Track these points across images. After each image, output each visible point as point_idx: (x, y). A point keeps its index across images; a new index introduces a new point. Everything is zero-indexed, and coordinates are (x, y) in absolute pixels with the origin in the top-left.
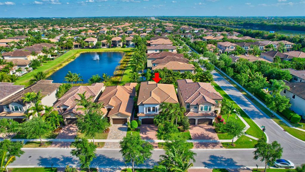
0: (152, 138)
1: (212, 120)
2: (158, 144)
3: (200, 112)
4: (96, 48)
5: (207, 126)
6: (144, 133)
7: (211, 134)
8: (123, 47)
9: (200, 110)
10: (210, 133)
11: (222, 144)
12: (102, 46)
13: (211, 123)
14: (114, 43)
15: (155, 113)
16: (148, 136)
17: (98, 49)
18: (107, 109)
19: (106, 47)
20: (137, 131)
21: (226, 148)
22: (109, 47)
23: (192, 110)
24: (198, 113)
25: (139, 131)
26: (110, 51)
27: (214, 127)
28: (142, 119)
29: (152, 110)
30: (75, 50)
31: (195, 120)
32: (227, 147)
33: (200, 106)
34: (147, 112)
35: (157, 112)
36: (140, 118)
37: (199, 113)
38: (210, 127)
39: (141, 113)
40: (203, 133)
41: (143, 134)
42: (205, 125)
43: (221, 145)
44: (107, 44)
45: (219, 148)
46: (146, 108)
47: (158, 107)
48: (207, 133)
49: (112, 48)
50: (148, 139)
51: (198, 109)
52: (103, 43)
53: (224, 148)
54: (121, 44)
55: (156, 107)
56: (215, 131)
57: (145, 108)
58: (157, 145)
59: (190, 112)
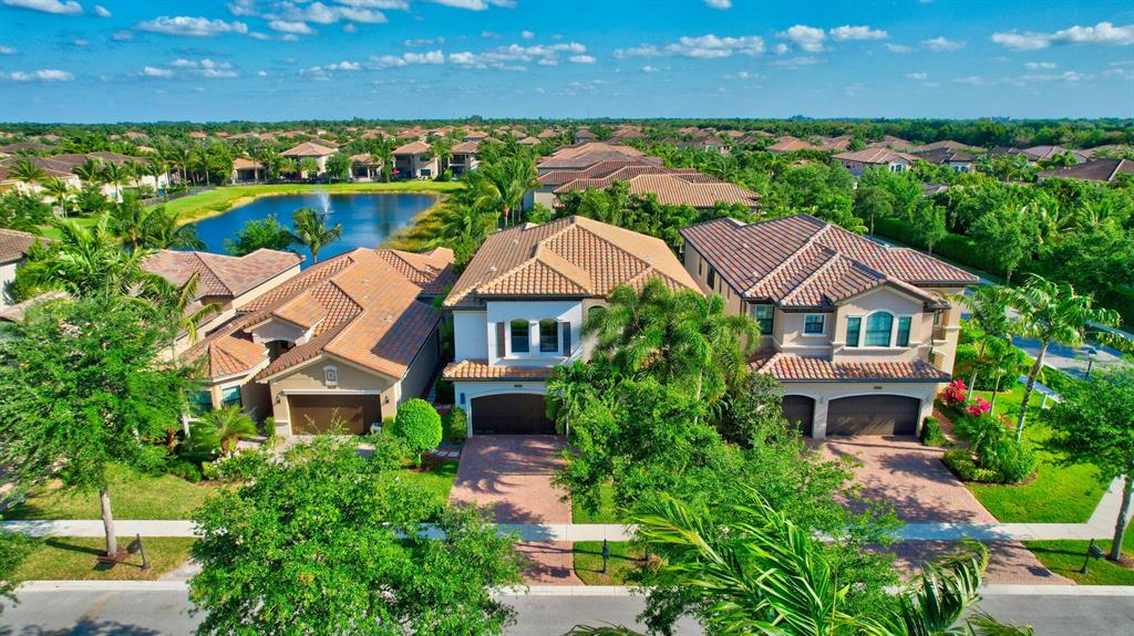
0: (535, 512)
1: (916, 404)
2: (574, 551)
3: (843, 352)
4: (327, 183)
5: (888, 443)
6: (481, 484)
7: (930, 492)
8: (441, 178)
9: (840, 339)
10: (920, 481)
11: (1036, 548)
12: (354, 174)
13: (907, 429)
14: (404, 164)
15: (558, 359)
16: (510, 500)
17: (337, 185)
18: (268, 345)
19: (368, 179)
20: (439, 475)
21: (1079, 582)
22: (383, 179)
23: (794, 345)
24: (829, 359)
25: (454, 471)
26: (386, 192)
27: (933, 451)
28: (474, 401)
29: (535, 336)
30: (241, 187)
31: (810, 403)
32: (1080, 575)
33: (845, 313)
34: (510, 355)
35: (567, 352)
36: (463, 396)
37: (837, 359)
38: (910, 447)
39: (471, 360)
40: (874, 484)
41: (475, 488)
42: (876, 439)
43: (1034, 560)
44: (373, 168)
45: (1022, 581)
46: (500, 328)
47: (573, 316)
48: (900, 484)
49: (392, 181)
50: (507, 522)
51: (832, 338)
52: (357, 163)
53: (1058, 582)
54: (434, 168)
55: (562, 318)
56: (947, 470)
57: (492, 328)
58: (567, 561)
59: (779, 356)
